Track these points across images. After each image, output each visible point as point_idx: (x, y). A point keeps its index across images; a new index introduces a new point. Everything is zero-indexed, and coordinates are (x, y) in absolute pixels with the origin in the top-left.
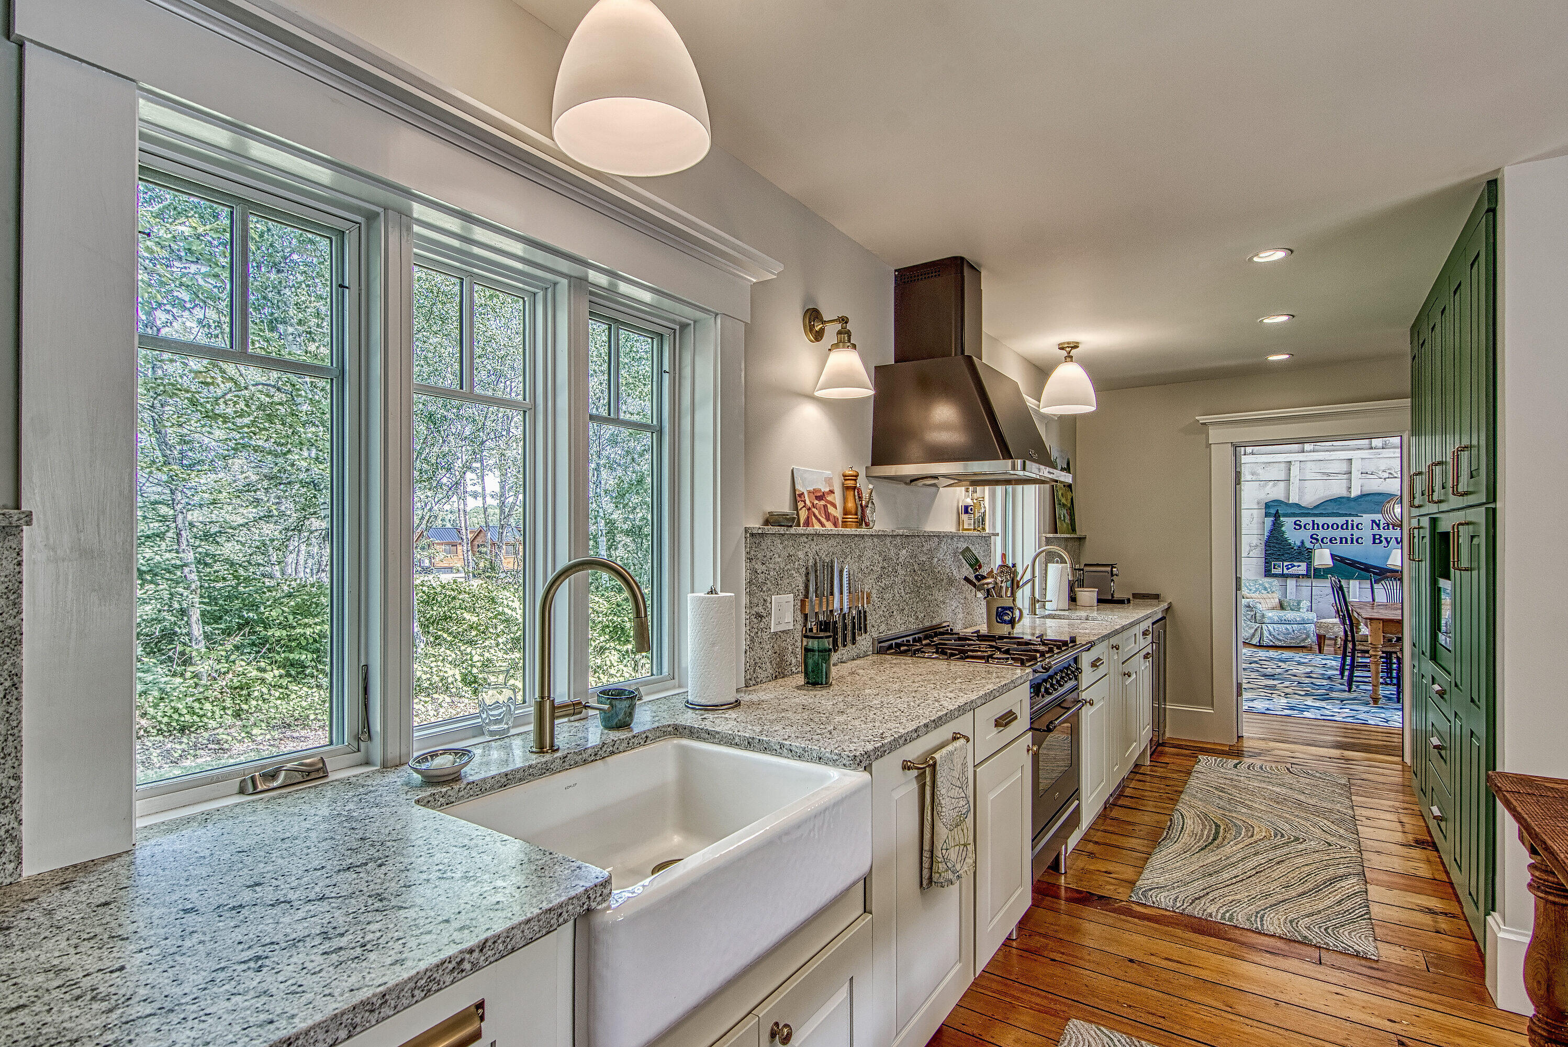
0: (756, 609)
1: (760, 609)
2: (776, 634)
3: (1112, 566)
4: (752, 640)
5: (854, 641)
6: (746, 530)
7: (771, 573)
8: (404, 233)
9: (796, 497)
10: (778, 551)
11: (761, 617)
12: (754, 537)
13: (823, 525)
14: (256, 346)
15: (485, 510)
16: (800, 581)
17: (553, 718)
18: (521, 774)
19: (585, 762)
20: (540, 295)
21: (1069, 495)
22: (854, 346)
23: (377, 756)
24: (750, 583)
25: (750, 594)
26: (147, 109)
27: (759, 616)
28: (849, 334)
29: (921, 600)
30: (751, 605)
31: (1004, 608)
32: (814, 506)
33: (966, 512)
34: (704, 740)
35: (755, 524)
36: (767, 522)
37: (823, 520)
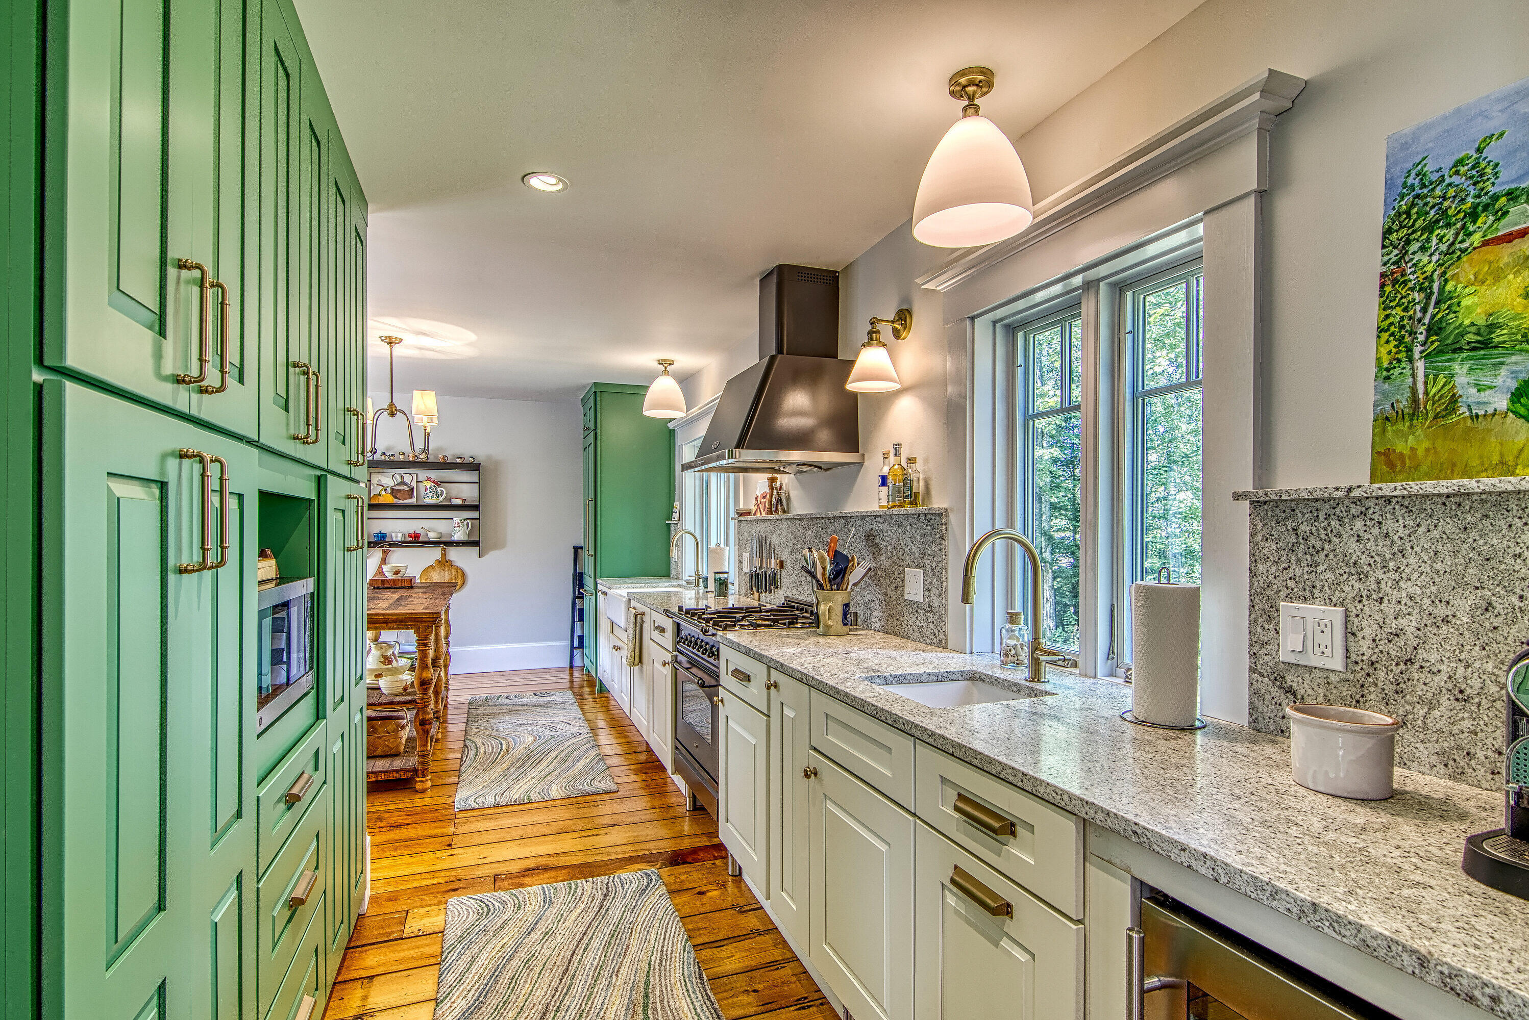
13: (762, 512)
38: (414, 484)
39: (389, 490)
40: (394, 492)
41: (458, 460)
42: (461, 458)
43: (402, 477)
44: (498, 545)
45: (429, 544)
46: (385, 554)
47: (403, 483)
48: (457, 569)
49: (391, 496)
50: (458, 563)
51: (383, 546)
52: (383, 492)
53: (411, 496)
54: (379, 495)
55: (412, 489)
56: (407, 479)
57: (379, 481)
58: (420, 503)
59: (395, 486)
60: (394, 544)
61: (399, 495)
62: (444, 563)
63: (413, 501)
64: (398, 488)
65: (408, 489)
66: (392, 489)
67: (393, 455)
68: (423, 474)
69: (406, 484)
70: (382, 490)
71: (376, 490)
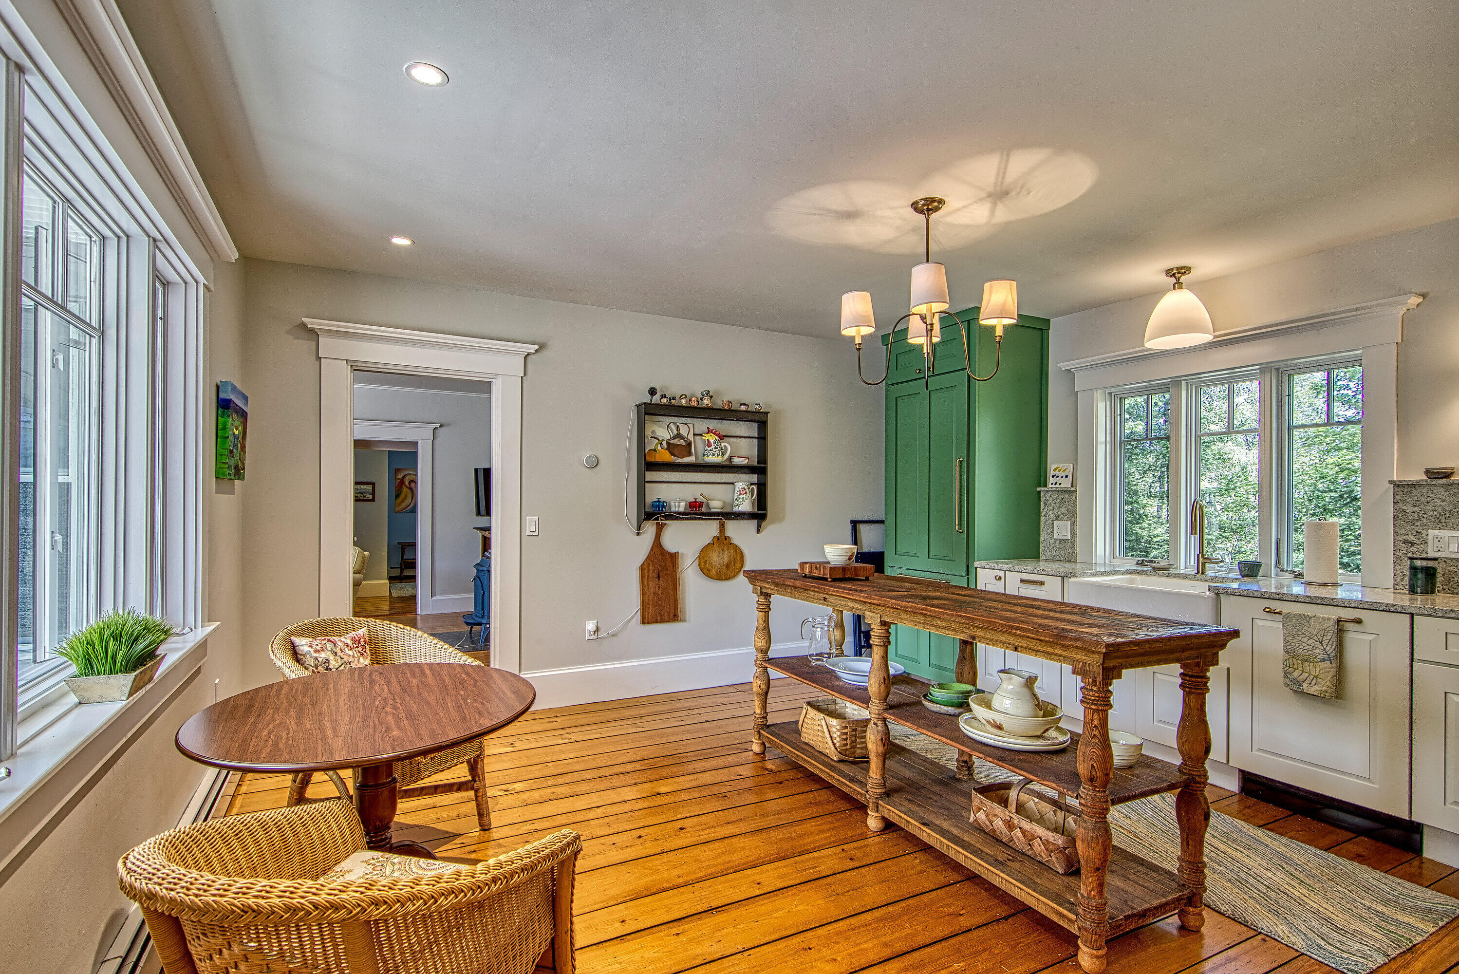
1: (1411, 538)
6: (1391, 482)
7: (1429, 513)
10: (1441, 500)
11: (1413, 543)
12: (1401, 487)
24: (1396, 519)
25: (1395, 526)
27: (1411, 543)
30: (1396, 533)
36: (1428, 477)
38: (691, 437)
39: (665, 446)
40: (671, 447)
41: (743, 408)
42: (745, 404)
43: (678, 428)
44: (779, 519)
45: (711, 515)
46: (660, 529)
47: (679, 436)
48: (737, 548)
49: (668, 453)
50: (736, 541)
51: (657, 519)
52: (659, 448)
53: (690, 454)
54: (655, 450)
55: (690, 444)
56: (684, 431)
57: (653, 432)
58: (700, 461)
59: (671, 439)
60: (671, 517)
61: (676, 451)
62: (722, 540)
63: (691, 459)
64: (673, 441)
65: (684, 444)
66: (668, 444)
67: (674, 398)
68: (701, 425)
69: (682, 437)
70: (657, 444)
71: (651, 445)
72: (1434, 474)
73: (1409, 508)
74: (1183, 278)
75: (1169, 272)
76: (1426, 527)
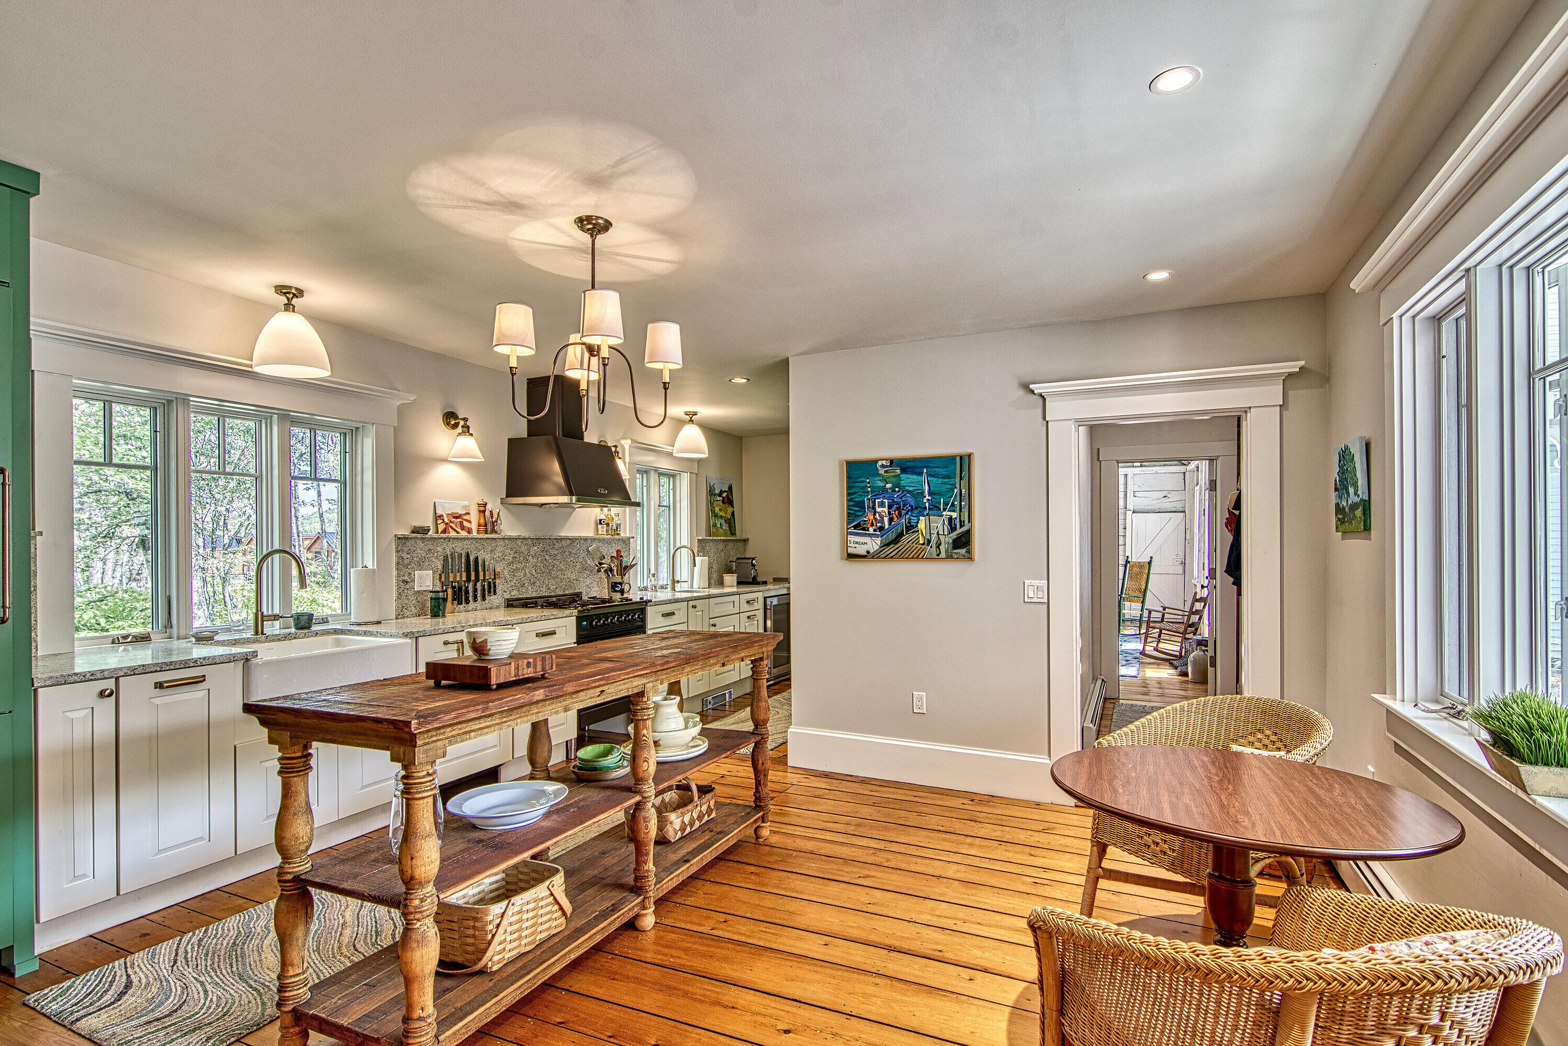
0: (403, 578)
1: (406, 578)
2: (419, 592)
3: (753, 559)
4: (400, 594)
5: (484, 598)
6: (395, 535)
7: (415, 559)
8: (186, 407)
9: (437, 517)
10: (420, 549)
11: (407, 582)
12: (401, 539)
13: (458, 532)
14: (116, 460)
15: (321, 516)
16: (439, 565)
17: (263, 621)
18: (243, 641)
19: (279, 640)
20: (263, 421)
21: (730, 510)
22: (472, 435)
23: (175, 634)
24: (398, 564)
25: (397, 569)
26: (74, 381)
27: (406, 582)
28: (468, 427)
29: (553, 578)
30: (398, 576)
31: (616, 583)
32: (451, 522)
33: (601, 523)
34: (347, 634)
35: (405, 532)
36: (413, 532)
37: (459, 530)
72: (415, 530)
73: (405, 555)
74: (295, 299)
75: (281, 289)
76: (414, 569)
